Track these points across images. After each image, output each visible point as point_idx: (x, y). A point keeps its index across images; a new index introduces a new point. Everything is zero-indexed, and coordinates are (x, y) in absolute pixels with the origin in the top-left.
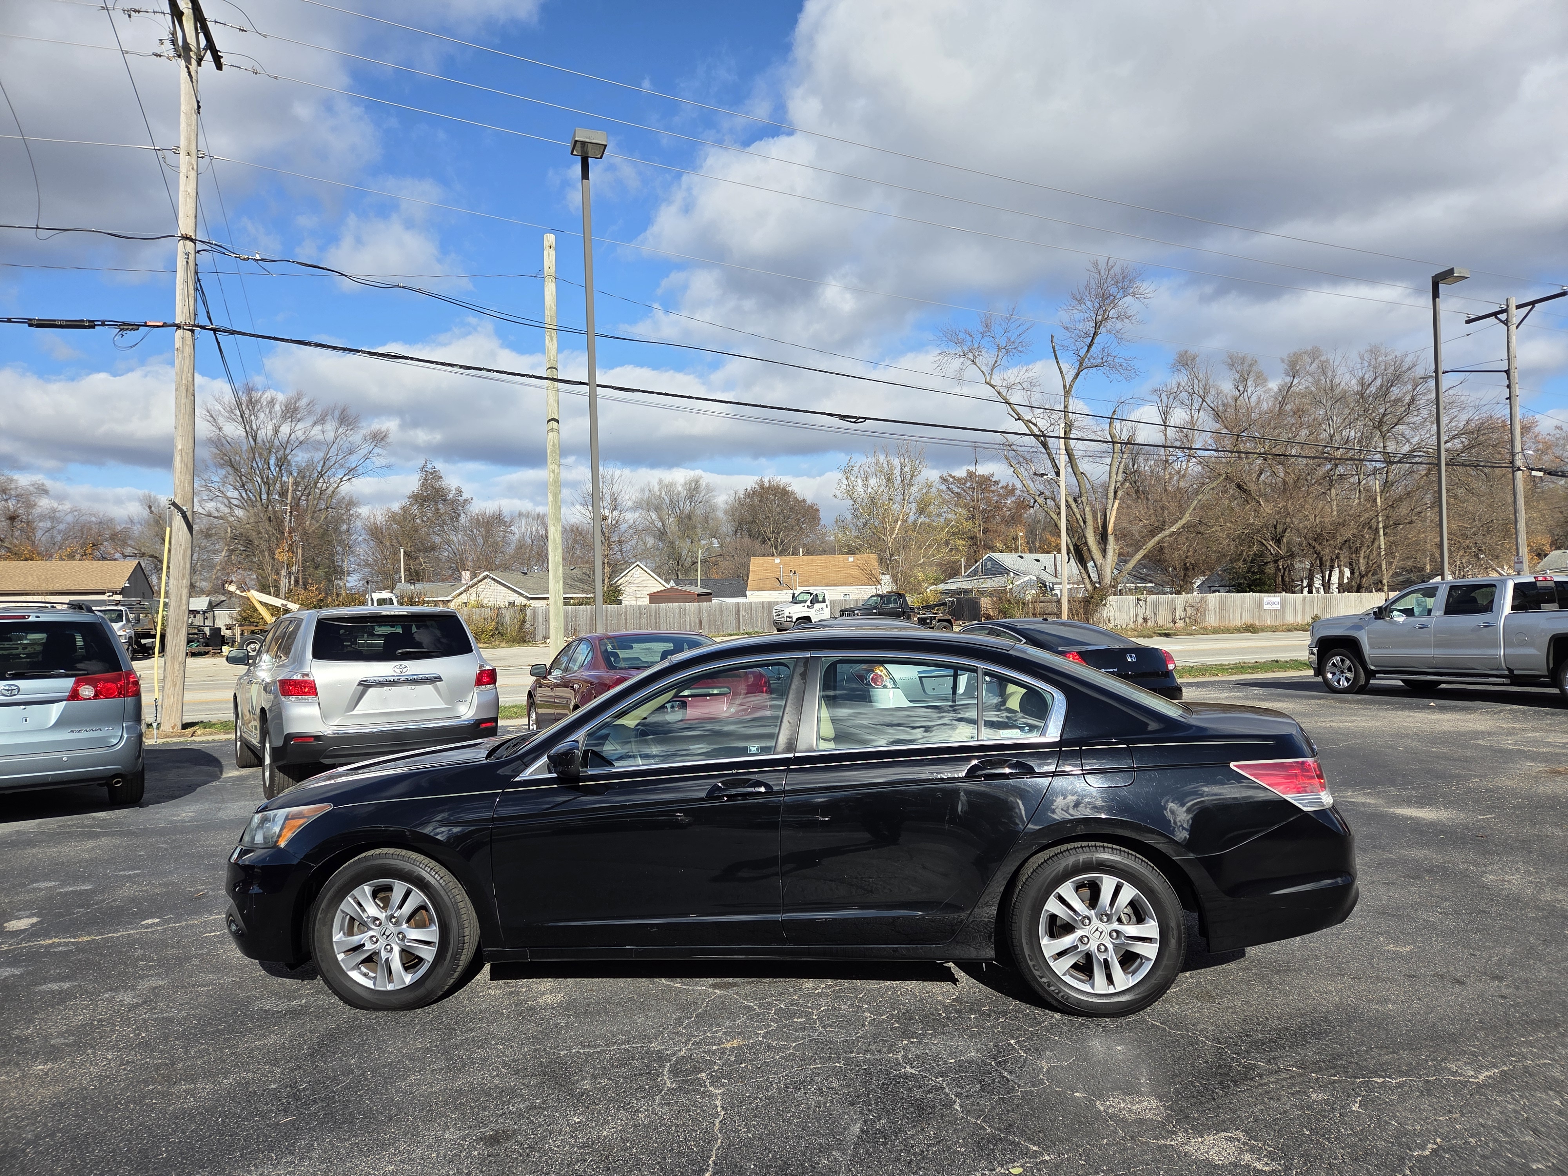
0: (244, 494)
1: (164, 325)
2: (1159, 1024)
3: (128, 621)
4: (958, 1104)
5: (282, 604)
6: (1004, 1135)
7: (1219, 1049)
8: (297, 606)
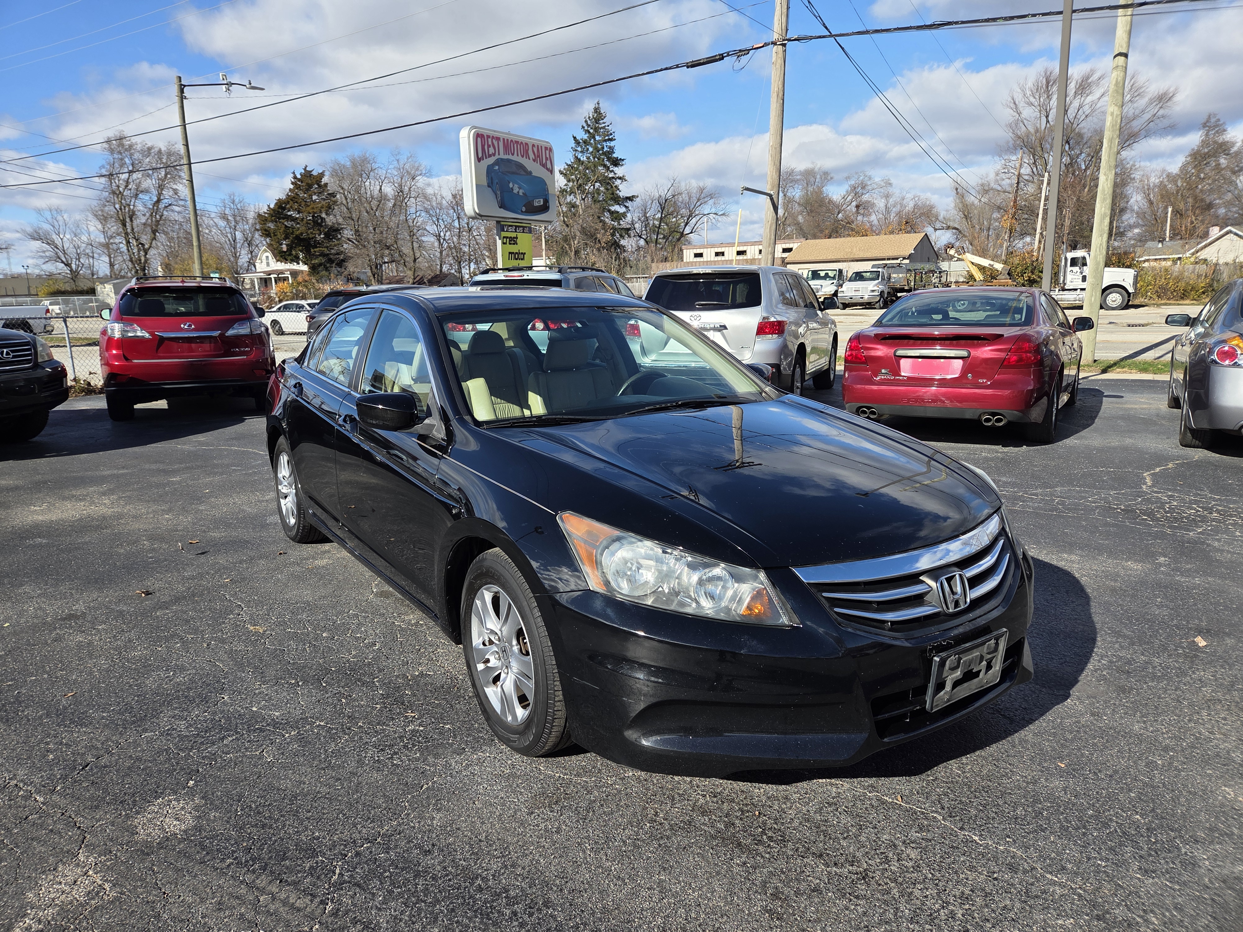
0: (1035, 169)
1: (766, 45)
2: (425, 786)
3: (883, 279)
4: (150, 734)
5: (990, 265)
6: (83, 768)
7: (366, 840)
8: (1002, 266)
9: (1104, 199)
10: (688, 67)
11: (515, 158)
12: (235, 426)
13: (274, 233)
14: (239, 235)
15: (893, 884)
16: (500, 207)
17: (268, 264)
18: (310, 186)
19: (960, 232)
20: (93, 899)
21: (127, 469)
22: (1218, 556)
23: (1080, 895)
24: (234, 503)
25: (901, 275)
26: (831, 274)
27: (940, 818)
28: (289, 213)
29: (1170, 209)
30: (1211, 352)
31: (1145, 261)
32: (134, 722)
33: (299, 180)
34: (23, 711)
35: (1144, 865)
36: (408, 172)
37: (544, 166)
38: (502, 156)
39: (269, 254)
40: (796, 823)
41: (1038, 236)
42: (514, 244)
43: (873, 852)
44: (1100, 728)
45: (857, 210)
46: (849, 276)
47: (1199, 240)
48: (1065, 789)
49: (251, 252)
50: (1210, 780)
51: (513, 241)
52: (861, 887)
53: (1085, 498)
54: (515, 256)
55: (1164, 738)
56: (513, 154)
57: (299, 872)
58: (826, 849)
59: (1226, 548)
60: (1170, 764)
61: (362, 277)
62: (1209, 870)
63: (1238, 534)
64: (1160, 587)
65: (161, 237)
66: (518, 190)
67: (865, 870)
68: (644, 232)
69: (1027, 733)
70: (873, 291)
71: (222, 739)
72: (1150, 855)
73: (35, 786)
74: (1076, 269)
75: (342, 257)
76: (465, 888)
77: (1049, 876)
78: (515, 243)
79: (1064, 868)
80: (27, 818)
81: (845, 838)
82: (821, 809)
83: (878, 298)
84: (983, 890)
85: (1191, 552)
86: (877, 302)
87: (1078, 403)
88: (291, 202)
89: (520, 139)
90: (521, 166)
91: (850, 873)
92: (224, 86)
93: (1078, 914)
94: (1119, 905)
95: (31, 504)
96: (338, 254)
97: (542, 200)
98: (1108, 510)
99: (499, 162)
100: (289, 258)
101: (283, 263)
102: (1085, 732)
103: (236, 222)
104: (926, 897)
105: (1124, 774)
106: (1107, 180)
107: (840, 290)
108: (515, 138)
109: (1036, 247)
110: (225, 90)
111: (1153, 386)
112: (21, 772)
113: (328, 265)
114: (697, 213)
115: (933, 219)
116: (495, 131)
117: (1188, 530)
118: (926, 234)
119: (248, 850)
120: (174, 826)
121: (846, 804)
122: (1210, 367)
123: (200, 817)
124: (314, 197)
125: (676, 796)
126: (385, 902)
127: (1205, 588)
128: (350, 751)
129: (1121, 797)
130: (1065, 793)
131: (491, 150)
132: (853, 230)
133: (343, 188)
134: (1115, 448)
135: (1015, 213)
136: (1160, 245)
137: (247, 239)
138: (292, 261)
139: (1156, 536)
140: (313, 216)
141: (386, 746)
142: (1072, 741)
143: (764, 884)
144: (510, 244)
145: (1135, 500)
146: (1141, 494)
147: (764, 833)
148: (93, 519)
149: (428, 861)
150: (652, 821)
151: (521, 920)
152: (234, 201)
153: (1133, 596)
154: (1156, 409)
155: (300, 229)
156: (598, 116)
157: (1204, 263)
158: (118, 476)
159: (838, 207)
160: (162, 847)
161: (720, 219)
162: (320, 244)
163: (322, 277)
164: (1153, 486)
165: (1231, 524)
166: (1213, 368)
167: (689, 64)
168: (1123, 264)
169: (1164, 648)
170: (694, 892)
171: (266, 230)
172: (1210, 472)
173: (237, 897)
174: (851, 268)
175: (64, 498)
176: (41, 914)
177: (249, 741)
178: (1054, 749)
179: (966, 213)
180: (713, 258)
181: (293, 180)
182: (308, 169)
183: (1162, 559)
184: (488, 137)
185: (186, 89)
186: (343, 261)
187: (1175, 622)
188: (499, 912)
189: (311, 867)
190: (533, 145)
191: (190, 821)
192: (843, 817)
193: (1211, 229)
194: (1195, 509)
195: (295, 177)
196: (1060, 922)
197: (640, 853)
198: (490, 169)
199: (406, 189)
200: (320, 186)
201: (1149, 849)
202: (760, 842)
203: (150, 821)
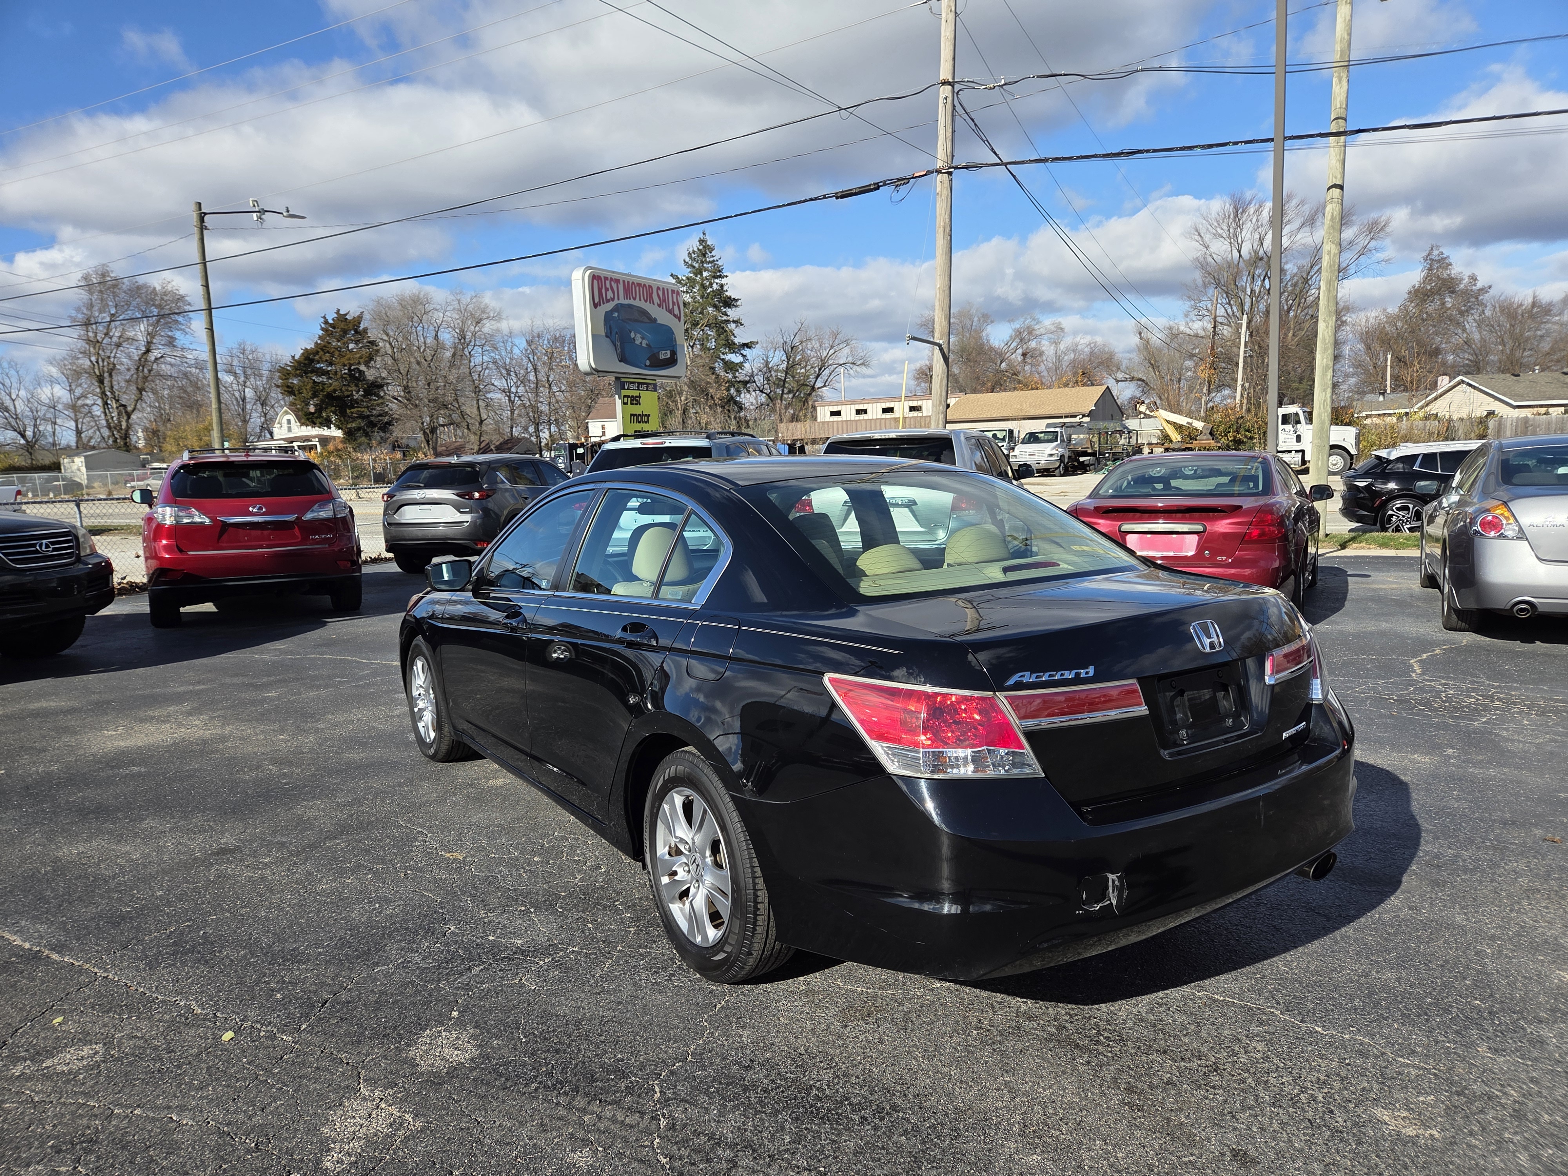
0: (1229, 311)
1: (929, 173)
2: (719, 1006)
3: (1062, 441)
4: (383, 968)
5: (1188, 423)
6: (323, 1006)
7: (676, 1059)
8: (1203, 424)
9: (1326, 349)
10: (837, 198)
11: (637, 303)
12: (317, 631)
13: (299, 391)
14: (249, 393)
15: (1246, 1075)
16: (620, 361)
17: (290, 430)
18: (345, 332)
19: (1147, 384)
20: (398, 1130)
21: (204, 684)
22: (1509, 746)
23: (1435, 1075)
24: (358, 720)
25: (1082, 436)
26: (1000, 435)
27: (1278, 1013)
28: (318, 366)
29: (1389, 356)
30: (1473, 522)
31: (1367, 417)
32: (358, 957)
33: (331, 325)
34: (220, 952)
35: (1492, 1045)
36: (471, 314)
37: (671, 312)
38: (623, 301)
39: (291, 417)
40: (1130, 1023)
41: (1239, 389)
42: (636, 404)
43: (1218, 1047)
44: (1421, 921)
45: (1024, 359)
46: (1022, 436)
47: (1428, 392)
48: (1398, 980)
49: (266, 414)
50: (1543, 966)
51: (636, 400)
52: (1215, 1079)
53: (1352, 688)
54: (637, 419)
55: (1488, 928)
56: (635, 299)
57: (615, 1092)
58: (1169, 1046)
59: (1516, 737)
60: (1500, 952)
61: (412, 444)
62: (1557, 1046)
63: (1526, 722)
64: (1454, 780)
65: (149, 396)
66: (640, 340)
67: (1214, 1064)
68: (767, 386)
69: (1348, 930)
70: (1051, 455)
71: (470, 969)
72: (1497, 1036)
73: (275, 1026)
74: (1289, 427)
75: (386, 419)
76: (802, 1098)
77: (1400, 1059)
78: (638, 403)
79: (1413, 1052)
80: (282, 1058)
81: (1185, 1036)
82: (1152, 1009)
83: (1058, 464)
84: (1338, 1075)
85: (1480, 743)
86: (1056, 469)
87: (1319, 584)
88: (321, 353)
89: (642, 282)
90: (644, 313)
91: (1199, 1066)
92: (255, 215)
93: (1436, 1091)
94: (1475, 1081)
95: (102, 729)
96: (380, 415)
97: (669, 352)
98: (1379, 701)
99: (618, 308)
100: (319, 420)
101: (309, 428)
102: (1407, 926)
103: (247, 377)
104: (1283, 1083)
105: (1455, 964)
106: (1327, 327)
107: (1011, 454)
108: (636, 280)
109: (1238, 401)
110: (255, 218)
111: (1400, 564)
112: (251, 1014)
113: (369, 430)
114: (830, 362)
115: (1114, 369)
116: (613, 272)
117: (1471, 720)
118: (1108, 387)
119: (550, 1074)
120: (456, 1056)
121: (1176, 1003)
122: (1473, 539)
123: (480, 1045)
124: (351, 346)
125: (995, 1004)
126: (721, 1114)
127: (1502, 780)
128: (621, 975)
129: (1456, 984)
130: (1400, 984)
131: (610, 295)
132: (1019, 382)
133: (387, 335)
134: (1372, 633)
135: (1213, 362)
136: (1381, 398)
137: (260, 398)
138: (321, 425)
139: (1438, 727)
140: (349, 369)
141: (659, 968)
142: (1396, 934)
143: (1115, 1080)
144: (632, 404)
145: (1408, 689)
146: (1411, 683)
147: (1099, 1033)
148: (191, 743)
149: (750, 1076)
150: (977, 1028)
151: (873, 1124)
152: (244, 350)
153: (1427, 790)
154: (1408, 589)
155: (333, 384)
156: (705, 250)
157: (1434, 420)
158: (198, 693)
159: (1000, 354)
160: (453, 1076)
161: (858, 369)
162: (357, 403)
163: (360, 444)
164: (1423, 674)
165: (1517, 713)
166: (1477, 540)
167: (839, 195)
168: (1342, 422)
169: (1471, 841)
170: (1045, 1090)
171: (288, 387)
172: (1483, 657)
173: (559, 1119)
174: (1023, 428)
175: (142, 721)
176: (347, 1147)
177: (500, 970)
178: (1378, 943)
179: (1153, 362)
180: (854, 417)
181: (323, 326)
182: (341, 312)
183: (1450, 751)
184: (606, 278)
185: (206, 218)
186: (389, 423)
187: (1477, 815)
188: (847, 1118)
189: (627, 1087)
190: (658, 288)
191: (472, 1051)
192: (1177, 1016)
193: (1440, 378)
194: (1474, 698)
195: (326, 322)
196: (1421, 1099)
197: (976, 1058)
198: (608, 316)
199: (469, 335)
200: (357, 332)
201: (1495, 1030)
202: (1098, 1043)
203: (426, 1052)
